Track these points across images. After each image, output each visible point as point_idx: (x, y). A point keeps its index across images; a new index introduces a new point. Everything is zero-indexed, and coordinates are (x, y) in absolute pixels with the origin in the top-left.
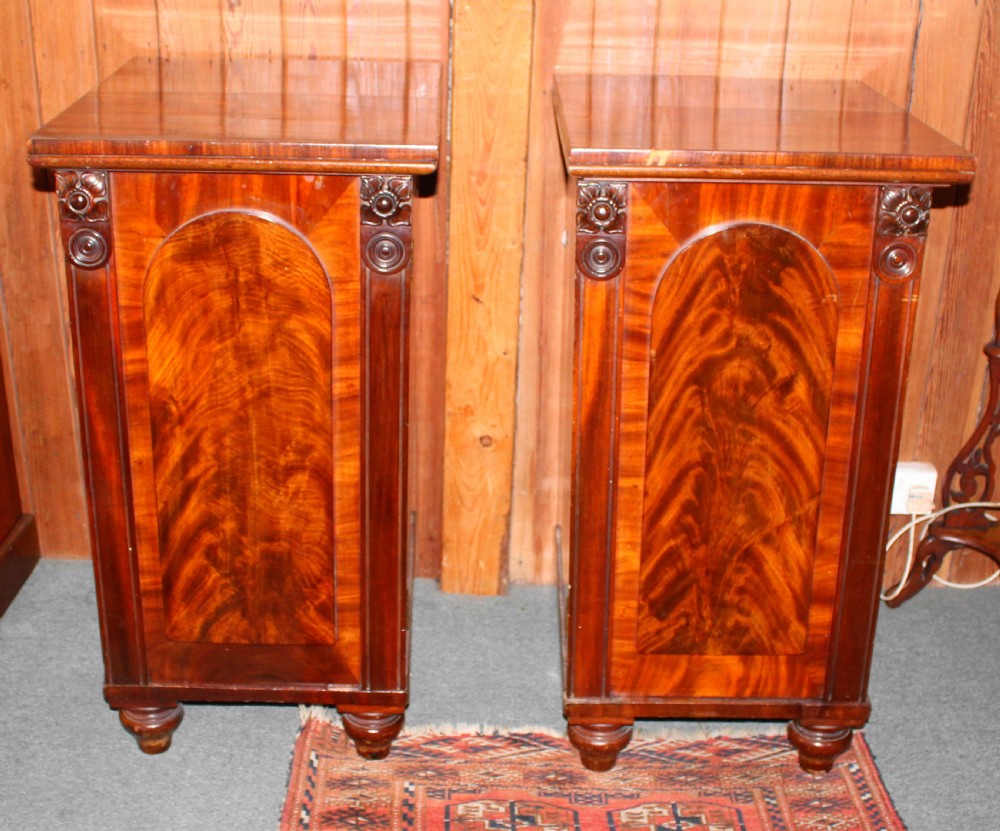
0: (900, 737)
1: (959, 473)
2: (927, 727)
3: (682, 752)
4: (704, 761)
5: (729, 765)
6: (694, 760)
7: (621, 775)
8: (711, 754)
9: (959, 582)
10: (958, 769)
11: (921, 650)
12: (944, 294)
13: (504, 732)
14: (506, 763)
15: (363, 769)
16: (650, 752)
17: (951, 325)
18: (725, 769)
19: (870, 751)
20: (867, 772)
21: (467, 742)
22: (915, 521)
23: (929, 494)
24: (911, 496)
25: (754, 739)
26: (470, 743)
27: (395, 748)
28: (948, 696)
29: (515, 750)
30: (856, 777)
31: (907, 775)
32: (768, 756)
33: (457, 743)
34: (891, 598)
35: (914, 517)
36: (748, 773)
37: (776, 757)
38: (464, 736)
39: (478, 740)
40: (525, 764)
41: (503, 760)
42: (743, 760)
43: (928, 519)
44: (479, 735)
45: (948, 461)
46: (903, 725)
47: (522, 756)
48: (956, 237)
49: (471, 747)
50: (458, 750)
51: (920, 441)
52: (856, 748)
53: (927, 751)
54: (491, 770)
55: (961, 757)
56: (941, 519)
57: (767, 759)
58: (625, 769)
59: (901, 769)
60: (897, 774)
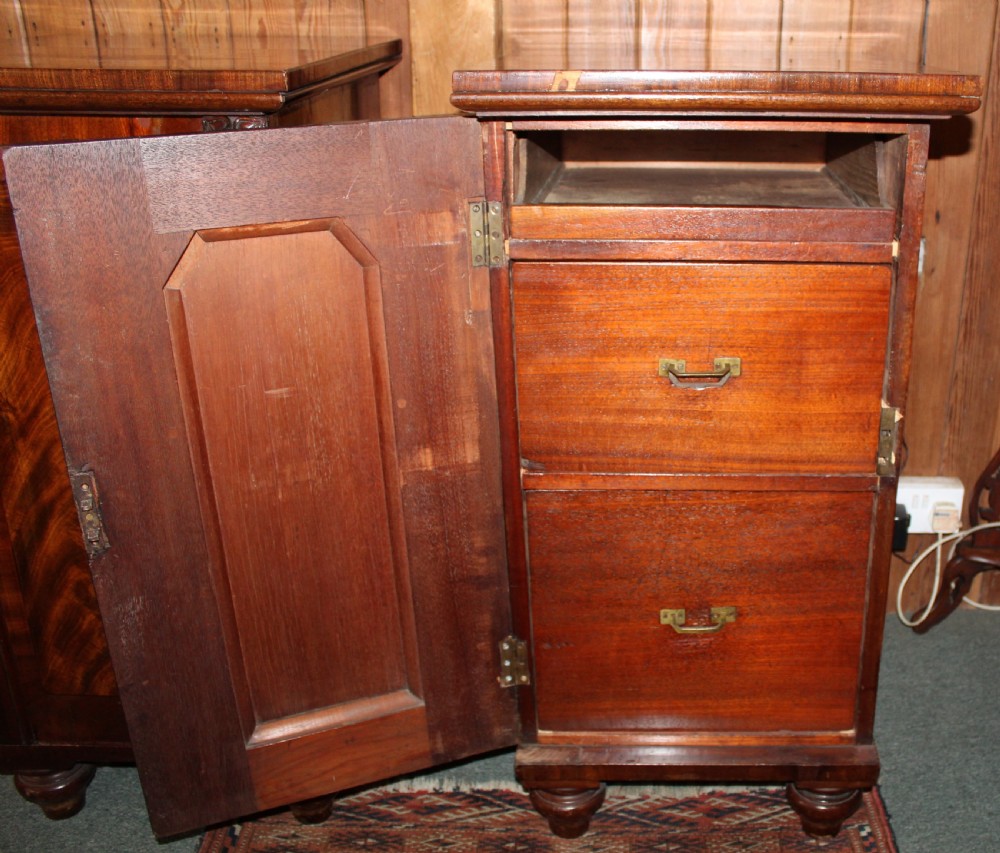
0: (920, 790)
1: (988, 488)
2: (951, 775)
3: (668, 812)
4: (692, 824)
5: (719, 829)
6: (681, 822)
7: (592, 843)
8: (701, 815)
9: (991, 604)
10: (986, 830)
11: (948, 682)
12: (967, 293)
13: (465, 788)
14: (462, 828)
15: (294, 836)
16: (631, 812)
17: (975, 327)
18: (715, 834)
19: (885, 808)
20: (880, 835)
21: (422, 800)
22: (941, 541)
23: (957, 511)
24: (936, 514)
25: (753, 794)
26: (426, 802)
27: (340, 808)
28: (976, 737)
29: (476, 811)
30: (867, 843)
31: (927, 838)
32: (766, 816)
33: (412, 802)
34: (917, 623)
35: (940, 536)
36: (741, 838)
37: (776, 817)
38: (421, 793)
39: (435, 798)
40: (483, 829)
41: (459, 823)
42: (737, 822)
43: (957, 538)
44: (437, 793)
45: (976, 476)
46: (924, 774)
47: (481, 818)
48: (978, 228)
49: (426, 807)
50: (409, 811)
51: (945, 455)
52: (869, 804)
53: (951, 807)
54: (442, 837)
55: (990, 814)
56: (970, 538)
57: (765, 821)
58: (597, 834)
59: (920, 830)
60: (915, 838)
